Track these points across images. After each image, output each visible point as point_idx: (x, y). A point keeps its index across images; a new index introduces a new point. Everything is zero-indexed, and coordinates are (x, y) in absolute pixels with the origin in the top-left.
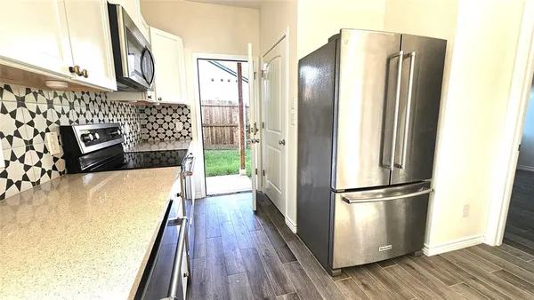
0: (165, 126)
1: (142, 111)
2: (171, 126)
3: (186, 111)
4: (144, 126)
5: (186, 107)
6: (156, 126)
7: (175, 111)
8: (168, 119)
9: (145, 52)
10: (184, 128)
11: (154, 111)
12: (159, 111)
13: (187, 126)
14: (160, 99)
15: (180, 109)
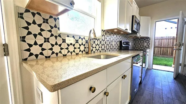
0: (141, 44)
1: (135, 40)
2: (143, 44)
3: (149, 39)
4: (134, 44)
5: (149, 38)
6: (138, 44)
7: (145, 40)
8: (142, 42)
9: (138, 24)
10: (147, 45)
11: (138, 40)
12: (140, 40)
13: (148, 44)
14: (140, 36)
15: (147, 39)
